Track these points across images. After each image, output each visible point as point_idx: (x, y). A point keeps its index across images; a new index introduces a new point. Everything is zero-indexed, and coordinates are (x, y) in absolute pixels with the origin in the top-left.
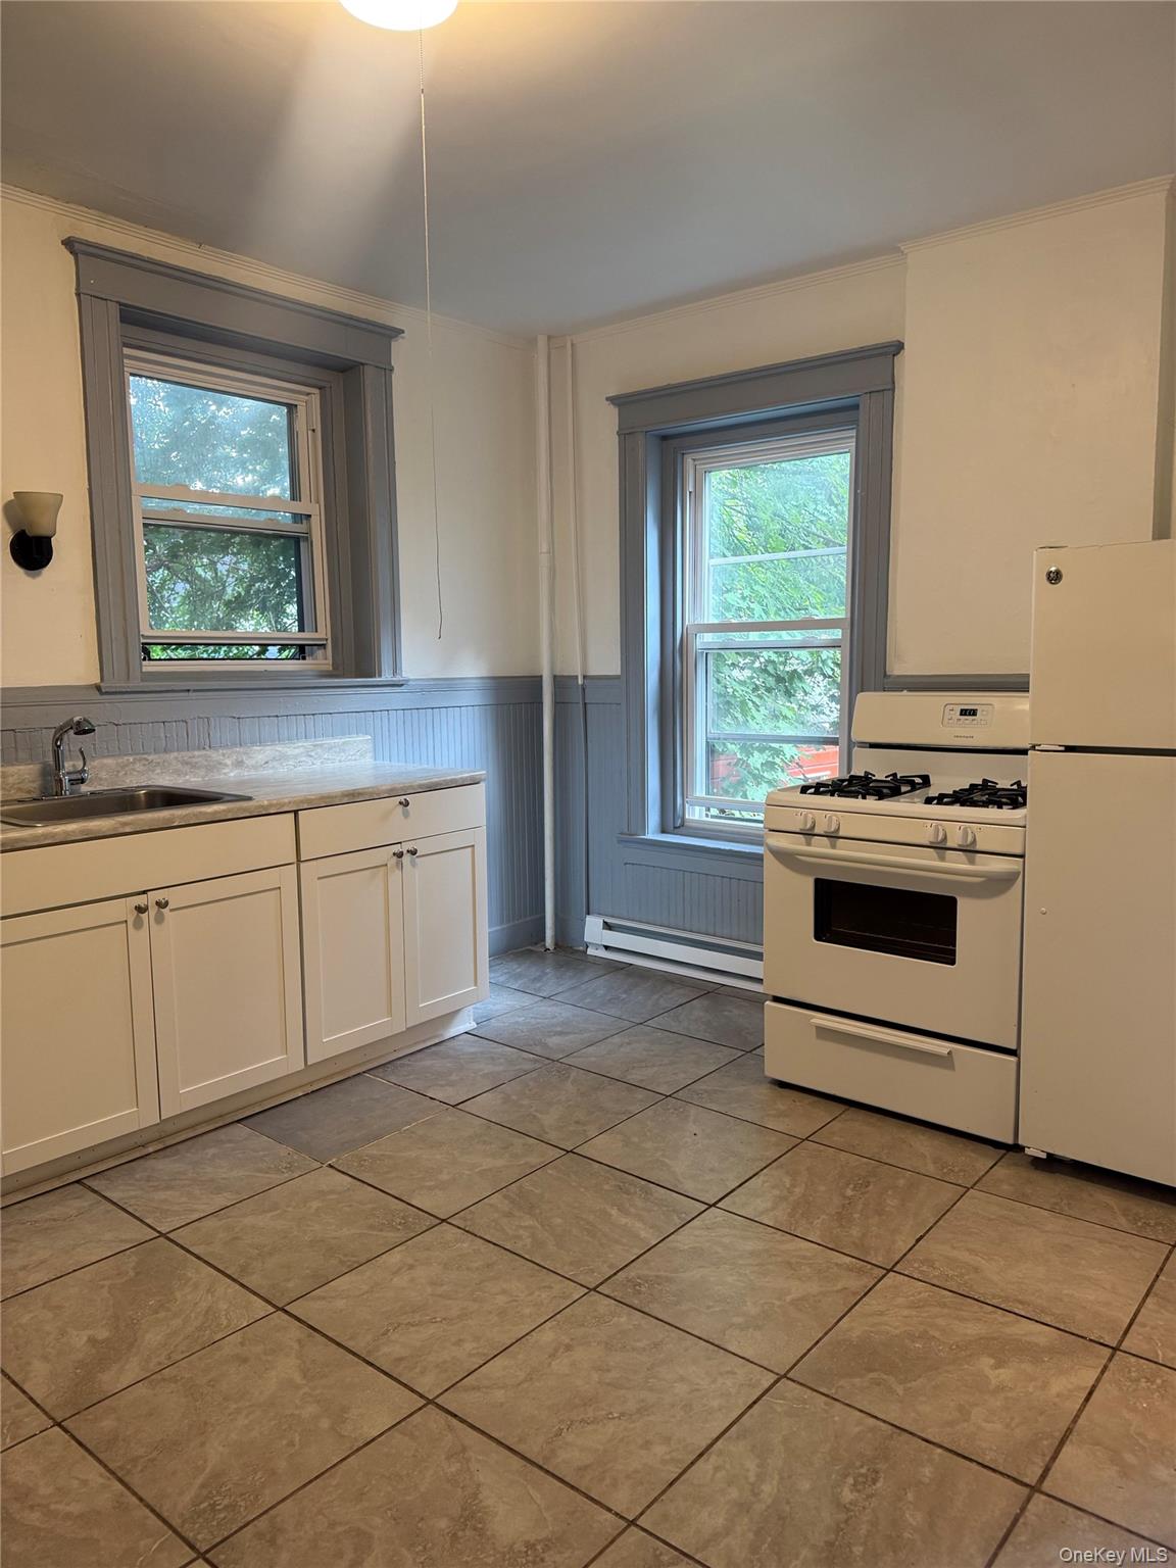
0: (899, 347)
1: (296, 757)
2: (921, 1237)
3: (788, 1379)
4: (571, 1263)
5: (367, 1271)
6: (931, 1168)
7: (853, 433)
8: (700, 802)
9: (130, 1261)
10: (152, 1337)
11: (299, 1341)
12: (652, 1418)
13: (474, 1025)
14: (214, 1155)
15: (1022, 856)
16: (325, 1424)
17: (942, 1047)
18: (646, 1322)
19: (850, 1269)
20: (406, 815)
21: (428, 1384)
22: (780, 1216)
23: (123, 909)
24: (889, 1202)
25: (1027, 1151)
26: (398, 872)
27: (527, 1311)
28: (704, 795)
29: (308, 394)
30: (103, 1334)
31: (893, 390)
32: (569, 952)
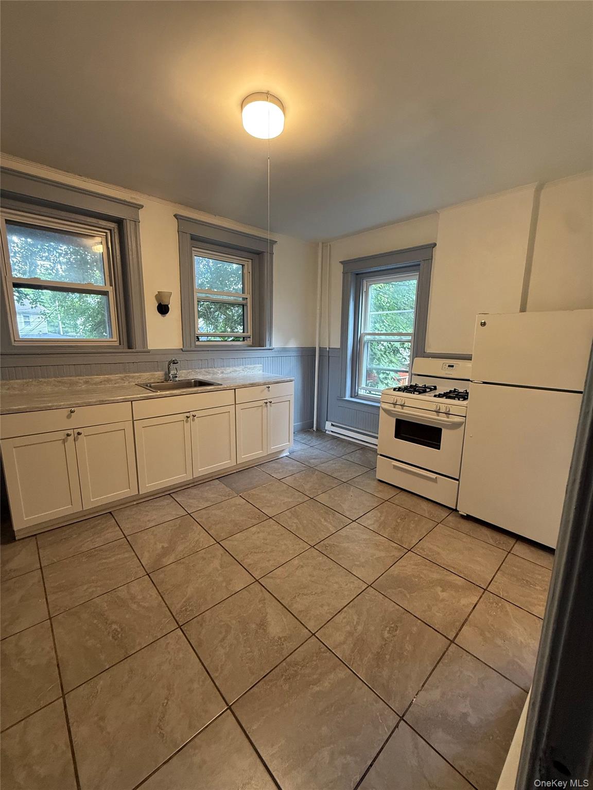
0: (435, 245)
1: (239, 371)
2: (421, 539)
3: (371, 587)
4: (307, 537)
5: (245, 533)
6: (427, 515)
7: (418, 273)
8: (363, 388)
9: (178, 521)
10: (180, 548)
11: (221, 555)
12: (325, 596)
13: (289, 454)
14: (208, 489)
15: (465, 417)
16: (224, 584)
17: (434, 476)
18: (328, 560)
19: (396, 548)
20: (269, 391)
21: (257, 575)
22: (375, 527)
23: (182, 417)
24: (411, 525)
25: (460, 512)
26: (266, 408)
27: (291, 552)
28: (365, 386)
29: (248, 261)
30: (166, 545)
31: (432, 259)
32: (321, 432)
